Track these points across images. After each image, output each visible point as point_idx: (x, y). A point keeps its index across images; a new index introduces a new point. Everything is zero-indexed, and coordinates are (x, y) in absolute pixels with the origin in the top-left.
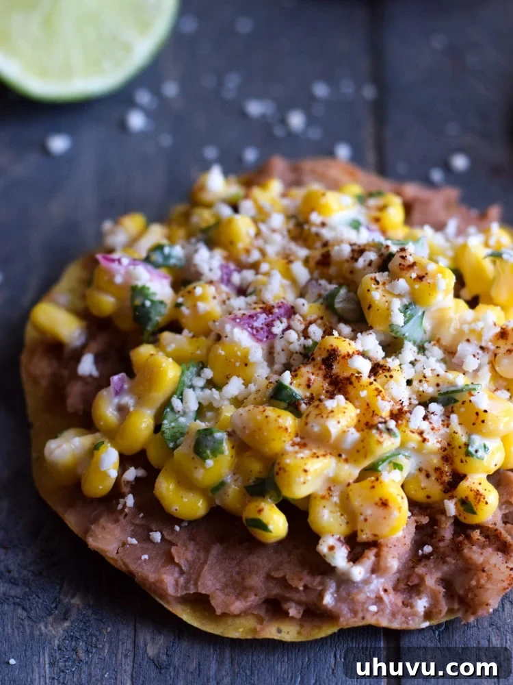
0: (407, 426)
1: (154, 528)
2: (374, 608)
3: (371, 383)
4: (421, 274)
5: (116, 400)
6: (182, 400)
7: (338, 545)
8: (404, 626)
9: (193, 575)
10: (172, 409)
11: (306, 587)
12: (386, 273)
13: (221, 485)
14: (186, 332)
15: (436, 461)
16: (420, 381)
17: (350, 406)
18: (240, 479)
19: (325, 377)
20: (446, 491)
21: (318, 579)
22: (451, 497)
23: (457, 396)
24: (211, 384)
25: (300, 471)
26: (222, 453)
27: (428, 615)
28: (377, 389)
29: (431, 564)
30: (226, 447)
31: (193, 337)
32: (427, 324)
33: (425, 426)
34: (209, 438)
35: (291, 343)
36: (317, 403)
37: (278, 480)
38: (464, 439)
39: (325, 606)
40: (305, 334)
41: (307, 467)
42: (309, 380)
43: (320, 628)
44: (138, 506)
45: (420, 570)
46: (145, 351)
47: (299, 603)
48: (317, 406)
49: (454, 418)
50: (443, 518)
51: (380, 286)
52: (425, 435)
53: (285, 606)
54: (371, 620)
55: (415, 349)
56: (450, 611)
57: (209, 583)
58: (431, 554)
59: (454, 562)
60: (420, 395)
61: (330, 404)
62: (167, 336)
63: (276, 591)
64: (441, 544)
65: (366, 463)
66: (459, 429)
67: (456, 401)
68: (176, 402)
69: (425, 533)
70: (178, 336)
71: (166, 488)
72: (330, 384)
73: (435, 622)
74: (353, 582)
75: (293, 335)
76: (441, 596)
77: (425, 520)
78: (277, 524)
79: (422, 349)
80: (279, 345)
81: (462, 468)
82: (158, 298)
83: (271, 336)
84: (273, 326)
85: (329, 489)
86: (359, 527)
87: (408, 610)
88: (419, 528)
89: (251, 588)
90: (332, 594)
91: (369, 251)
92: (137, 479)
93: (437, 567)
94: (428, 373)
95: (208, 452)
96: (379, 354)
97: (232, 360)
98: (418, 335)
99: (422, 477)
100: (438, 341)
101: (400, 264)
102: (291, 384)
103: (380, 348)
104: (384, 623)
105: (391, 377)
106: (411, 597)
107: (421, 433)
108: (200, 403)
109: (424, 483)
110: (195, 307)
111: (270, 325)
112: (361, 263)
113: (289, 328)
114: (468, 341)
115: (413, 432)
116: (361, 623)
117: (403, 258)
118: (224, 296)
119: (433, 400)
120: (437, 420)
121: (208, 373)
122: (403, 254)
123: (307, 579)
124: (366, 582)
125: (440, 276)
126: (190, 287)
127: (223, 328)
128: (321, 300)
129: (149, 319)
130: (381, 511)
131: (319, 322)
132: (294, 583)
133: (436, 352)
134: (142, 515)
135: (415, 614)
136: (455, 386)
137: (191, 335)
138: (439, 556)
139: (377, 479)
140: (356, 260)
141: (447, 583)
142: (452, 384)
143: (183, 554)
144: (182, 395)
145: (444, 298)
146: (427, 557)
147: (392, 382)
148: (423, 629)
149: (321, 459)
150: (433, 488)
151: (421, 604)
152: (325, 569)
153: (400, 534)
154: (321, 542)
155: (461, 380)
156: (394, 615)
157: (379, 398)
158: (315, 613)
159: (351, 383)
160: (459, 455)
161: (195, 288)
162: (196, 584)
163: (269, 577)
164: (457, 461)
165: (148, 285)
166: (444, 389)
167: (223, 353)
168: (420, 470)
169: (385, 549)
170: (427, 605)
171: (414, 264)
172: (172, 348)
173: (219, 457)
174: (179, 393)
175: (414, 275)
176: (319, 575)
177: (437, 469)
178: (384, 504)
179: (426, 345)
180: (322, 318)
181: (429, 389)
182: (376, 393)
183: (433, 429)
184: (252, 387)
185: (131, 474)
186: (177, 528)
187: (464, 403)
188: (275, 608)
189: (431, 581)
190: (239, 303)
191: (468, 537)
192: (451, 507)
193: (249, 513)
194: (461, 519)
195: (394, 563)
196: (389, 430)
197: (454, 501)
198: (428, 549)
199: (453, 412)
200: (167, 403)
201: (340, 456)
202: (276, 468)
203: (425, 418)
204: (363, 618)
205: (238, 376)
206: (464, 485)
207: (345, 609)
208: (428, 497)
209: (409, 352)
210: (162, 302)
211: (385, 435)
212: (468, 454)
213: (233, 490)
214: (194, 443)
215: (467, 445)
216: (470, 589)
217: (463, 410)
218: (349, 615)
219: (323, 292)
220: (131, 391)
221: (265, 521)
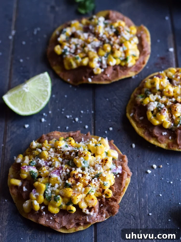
0: (92, 184)
1: (50, 216)
2: (96, 219)
3: (83, 178)
4: (85, 155)
5: (35, 194)
6: (47, 191)
7: (86, 210)
8: (103, 221)
9: (61, 223)
10: (46, 193)
11: (83, 219)
12: (78, 156)
13: (61, 205)
14: (43, 177)
15: (99, 188)
16: (91, 174)
17: (81, 184)
18: (64, 203)
19: (74, 179)
20: (102, 194)
21: (84, 217)
22: (103, 194)
23: (99, 175)
24: (52, 186)
25: (77, 199)
26: (60, 199)
27: (106, 217)
28: (84, 179)
29: (103, 208)
30: (60, 198)
31: (45, 178)
32: (88, 163)
33: (95, 183)
34: (57, 197)
35: (64, 174)
36: (74, 185)
37: (72, 201)
38: (102, 183)
39: (88, 222)
40: (66, 172)
41: (77, 198)
42: (71, 181)
43: (87, 226)
44: (46, 214)
45: (102, 209)
46: (37, 183)
47: (82, 222)
48: (75, 185)
49: (100, 180)
50: (103, 199)
51: (77, 159)
52: (96, 184)
53: (80, 224)
54: (96, 222)
55: (87, 168)
56: (110, 215)
57: (64, 224)
58: (103, 206)
59: (107, 206)
60: (92, 177)
61: (78, 184)
62: (39, 179)
63: (77, 222)
64: (104, 203)
65: (87, 193)
66: (101, 181)
67: (99, 176)
68: (47, 192)
69: (100, 202)
70: (42, 179)
71: (51, 209)
72: (75, 180)
73: (107, 218)
74: (91, 216)
75: (64, 172)
76: (107, 213)
77: (100, 200)
78: (74, 209)
79: (89, 168)
80: (62, 175)
81: (104, 188)
82: (35, 172)
83: (60, 174)
84: (60, 172)
85: (82, 200)
86: (89, 205)
87: (102, 217)
88: (99, 202)
89: (72, 222)
90: (88, 219)
91: (73, 152)
92: (44, 208)
93: (105, 208)
94: (92, 172)
95: (57, 200)
96: (81, 171)
97: (55, 181)
98: (87, 166)
99: (97, 192)
100: (91, 165)
101: (80, 154)
102: (68, 182)
103: (81, 170)
104: (99, 221)
105: (86, 176)
106: (102, 215)
107: (95, 184)
108: (51, 191)
109: (98, 193)
110: (43, 172)
111: (59, 172)
112: (72, 155)
113: (63, 171)
114: (96, 164)
115: (93, 184)
116: (95, 223)
117: (80, 153)
118: (48, 168)
119: (95, 177)
120: (96, 181)
121: (51, 184)
122: (80, 152)
123: (82, 218)
124: (93, 215)
125: (88, 154)
126: (41, 168)
127: (51, 175)
128: (67, 164)
129: (35, 177)
130: (92, 201)
131: (68, 168)
132: (80, 219)
133: (92, 168)
134: (47, 215)
135: (104, 218)
136: (98, 173)
137: (44, 178)
138: (105, 206)
139: (90, 195)
140: (71, 155)
141: (107, 210)
142: (97, 173)
143: (58, 220)
144: (47, 190)
145: (90, 158)
146: (102, 207)
147: (86, 177)
148: (106, 220)
149: (79, 195)
150: (100, 194)
151: (104, 216)
152: (85, 215)
153: (97, 204)
154: (83, 210)
155: (99, 172)
156: (100, 219)
157: (85, 181)
158: (86, 223)
159: (79, 179)
160: (103, 186)
161: (42, 168)
162: (62, 225)
163: (75, 219)
164: (103, 187)
165: (32, 170)
166: (96, 174)
167: (52, 180)
168: (96, 191)
169: (95, 208)
170: (105, 215)
171: (82, 153)
172: (41, 181)
173: (59, 200)
174: (46, 190)
175: (83, 156)
176: (84, 216)
177: (99, 190)
178: (93, 199)
179: (89, 167)
180: (68, 167)
181: (93, 175)
182: (84, 180)
183: (97, 183)
184: (60, 185)
185: (42, 208)
186: (55, 215)
187: (101, 176)
188: (78, 225)
189: (105, 211)
190: (51, 169)
191: (108, 201)
192: (104, 196)
193: (68, 209)
194: (106, 198)
195: (97, 210)
196: (90, 186)
197: (104, 195)
198: (102, 205)
199: (99, 178)
200: (45, 193)
201: (82, 193)
202: (72, 199)
203: (95, 181)
204: (95, 221)
205: (56, 183)
206: (105, 191)
207: (91, 221)
208: (99, 195)
209: (87, 169)
210: (36, 173)
211: (89, 187)
212: (104, 186)
213: (64, 206)
214: (54, 199)
215: (104, 184)
216: (112, 210)
217: (101, 178)
218: (92, 222)
219: (66, 162)
220: (37, 192)
221: (72, 210)
